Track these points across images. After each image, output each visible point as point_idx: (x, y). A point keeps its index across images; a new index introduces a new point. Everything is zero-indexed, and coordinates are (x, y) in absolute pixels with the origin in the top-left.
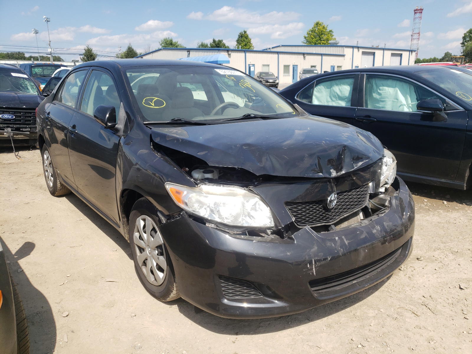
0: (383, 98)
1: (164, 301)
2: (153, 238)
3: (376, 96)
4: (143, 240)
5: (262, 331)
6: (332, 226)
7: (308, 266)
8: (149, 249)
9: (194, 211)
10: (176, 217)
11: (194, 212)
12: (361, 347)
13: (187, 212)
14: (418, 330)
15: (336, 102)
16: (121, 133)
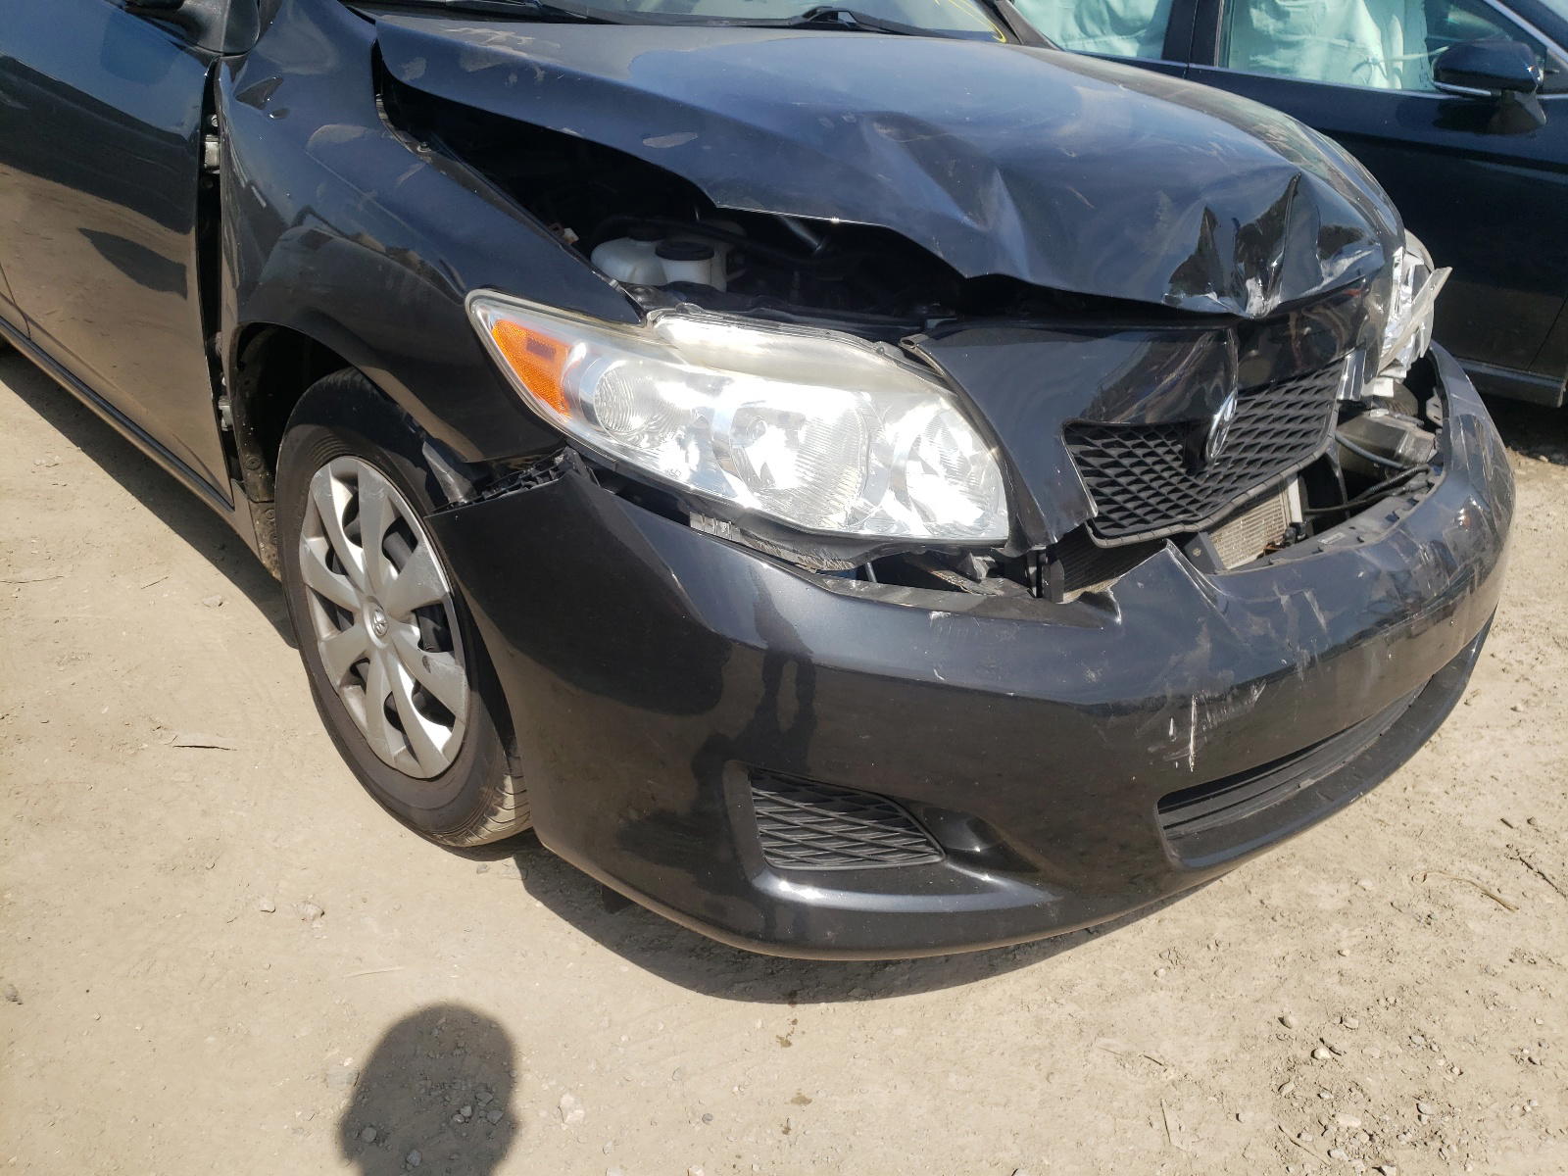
0: (1293, 34)
1: (450, 843)
2: (399, 571)
3: (1264, 22)
4: (344, 572)
5: (898, 983)
6: (1200, 535)
7: (1171, 732)
8: (379, 618)
9: (624, 450)
10: (530, 478)
11: (626, 458)
12: (1329, 1057)
13: (588, 456)
14: (1525, 968)
15: (1097, 40)
16: (216, 42)
